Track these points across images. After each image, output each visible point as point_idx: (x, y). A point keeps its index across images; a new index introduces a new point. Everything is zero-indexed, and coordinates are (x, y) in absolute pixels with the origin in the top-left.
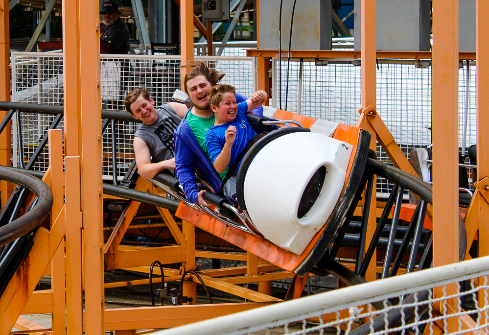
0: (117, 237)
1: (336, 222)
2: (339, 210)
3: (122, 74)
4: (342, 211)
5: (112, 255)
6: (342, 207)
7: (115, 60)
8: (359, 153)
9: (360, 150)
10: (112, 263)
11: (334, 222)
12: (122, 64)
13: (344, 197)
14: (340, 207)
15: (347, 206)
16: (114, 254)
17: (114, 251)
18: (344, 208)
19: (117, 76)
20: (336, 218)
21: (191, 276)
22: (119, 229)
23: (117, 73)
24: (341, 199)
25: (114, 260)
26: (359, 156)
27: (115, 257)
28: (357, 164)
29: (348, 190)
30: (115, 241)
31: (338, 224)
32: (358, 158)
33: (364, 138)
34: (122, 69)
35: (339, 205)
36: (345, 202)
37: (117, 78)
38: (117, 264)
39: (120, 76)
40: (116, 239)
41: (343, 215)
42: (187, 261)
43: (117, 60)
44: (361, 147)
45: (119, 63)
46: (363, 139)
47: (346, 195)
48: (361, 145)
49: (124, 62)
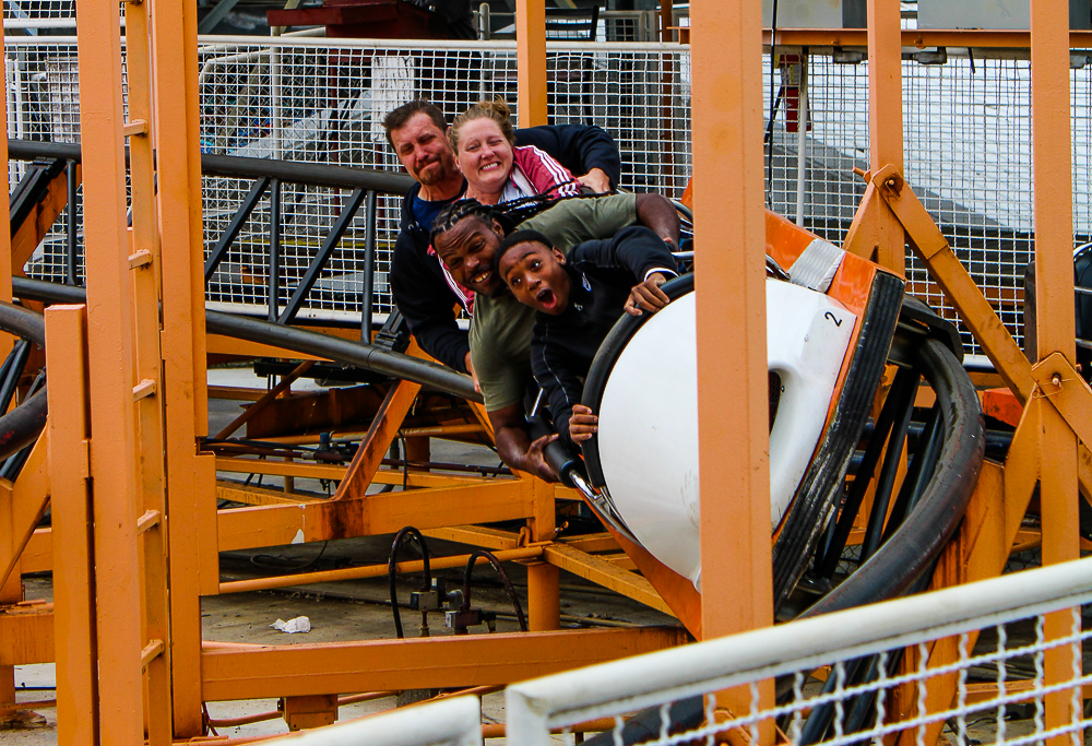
0: (366, 462)
1: (806, 521)
2: (812, 489)
3: (417, 84)
4: (822, 492)
5: (355, 504)
6: (820, 480)
7: (404, 53)
8: (867, 336)
9: (869, 328)
10: (355, 521)
11: (802, 521)
12: (417, 62)
13: (824, 454)
14: (816, 479)
15: (836, 478)
16: (360, 501)
17: (359, 495)
18: (826, 482)
19: (407, 88)
20: (805, 509)
21: (544, 550)
22: (371, 444)
23: (406, 82)
24: (818, 459)
25: (361, 516)
26: (865, 343)
27: (362, 509)
28: (858, 366)
29: (835, 436)
30: (363, 472)
31: (811, 525)
32: (863, 350)
33: (883, 295)
34: (417, 73)
35: (813, 475)
36: (828, 467)
37: (407, 93)
38: (369, 525)
39: (413, 88)
40: (365, 468)
41: (824, 500)
42: (536, 515)
43: (406, 53)
44: (872, 319)
45: (412, 59)
46: (879, 296)
47: (830, 449)
48: (874, 313)
49: (422, 57)
